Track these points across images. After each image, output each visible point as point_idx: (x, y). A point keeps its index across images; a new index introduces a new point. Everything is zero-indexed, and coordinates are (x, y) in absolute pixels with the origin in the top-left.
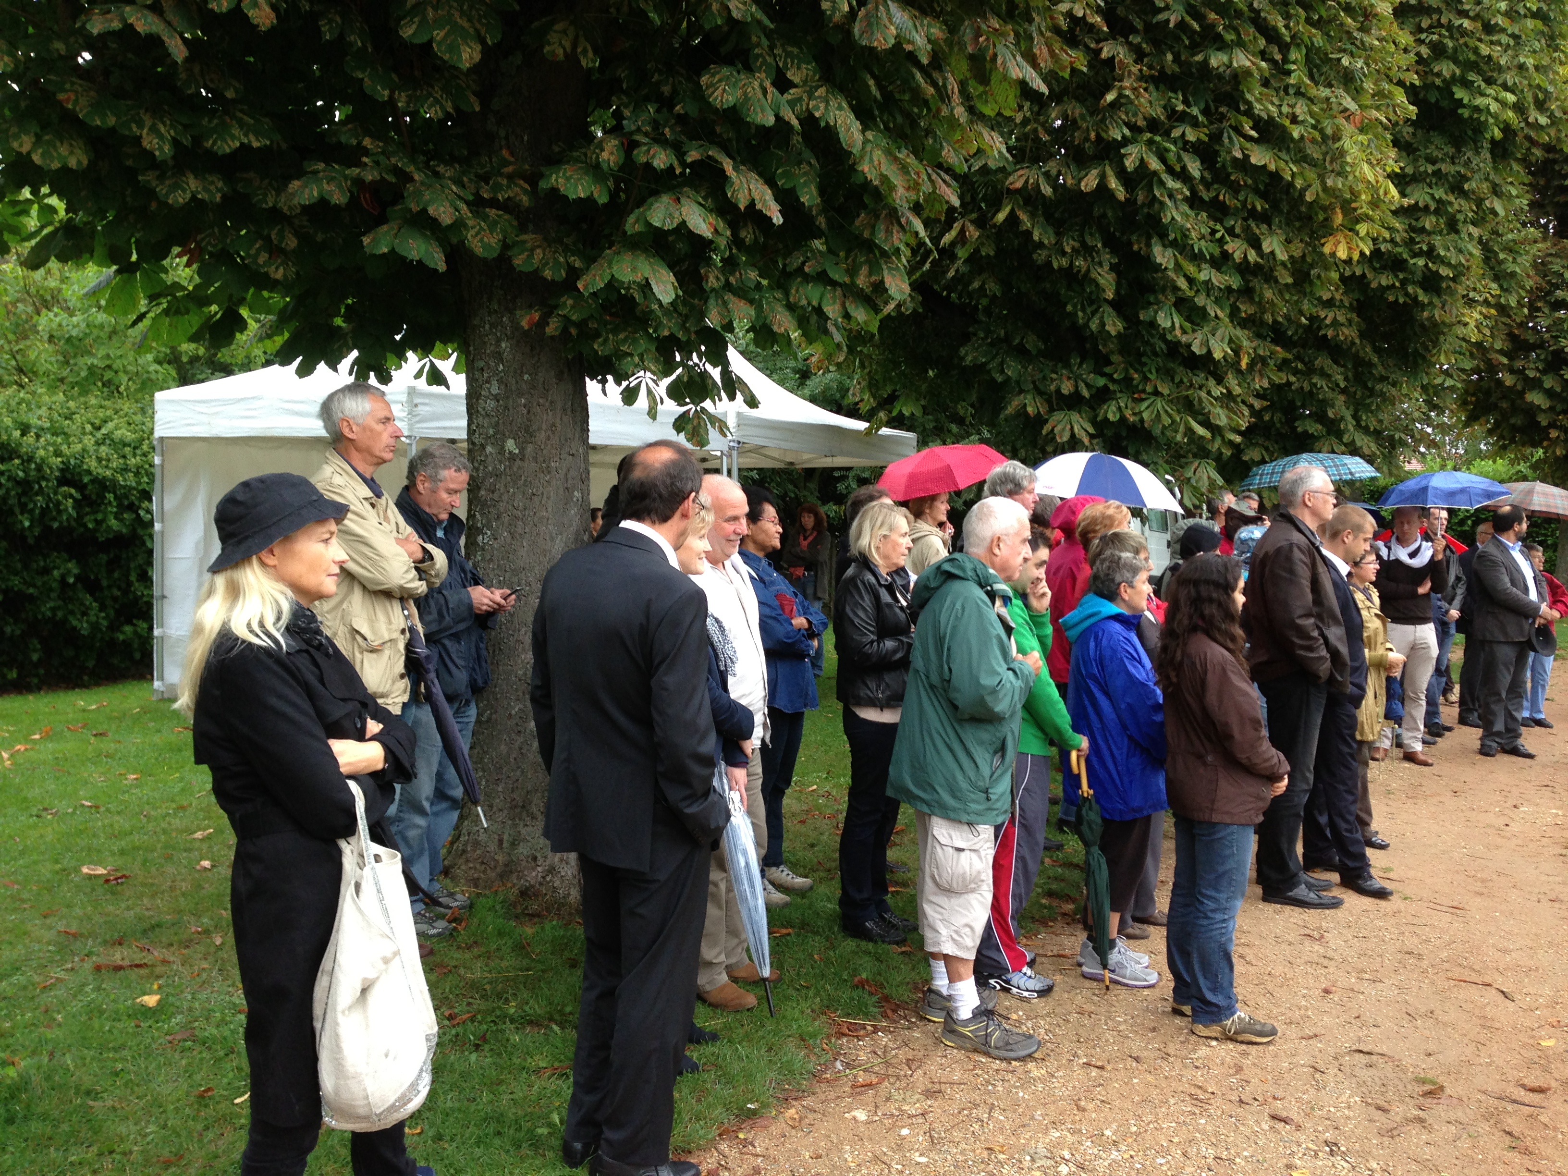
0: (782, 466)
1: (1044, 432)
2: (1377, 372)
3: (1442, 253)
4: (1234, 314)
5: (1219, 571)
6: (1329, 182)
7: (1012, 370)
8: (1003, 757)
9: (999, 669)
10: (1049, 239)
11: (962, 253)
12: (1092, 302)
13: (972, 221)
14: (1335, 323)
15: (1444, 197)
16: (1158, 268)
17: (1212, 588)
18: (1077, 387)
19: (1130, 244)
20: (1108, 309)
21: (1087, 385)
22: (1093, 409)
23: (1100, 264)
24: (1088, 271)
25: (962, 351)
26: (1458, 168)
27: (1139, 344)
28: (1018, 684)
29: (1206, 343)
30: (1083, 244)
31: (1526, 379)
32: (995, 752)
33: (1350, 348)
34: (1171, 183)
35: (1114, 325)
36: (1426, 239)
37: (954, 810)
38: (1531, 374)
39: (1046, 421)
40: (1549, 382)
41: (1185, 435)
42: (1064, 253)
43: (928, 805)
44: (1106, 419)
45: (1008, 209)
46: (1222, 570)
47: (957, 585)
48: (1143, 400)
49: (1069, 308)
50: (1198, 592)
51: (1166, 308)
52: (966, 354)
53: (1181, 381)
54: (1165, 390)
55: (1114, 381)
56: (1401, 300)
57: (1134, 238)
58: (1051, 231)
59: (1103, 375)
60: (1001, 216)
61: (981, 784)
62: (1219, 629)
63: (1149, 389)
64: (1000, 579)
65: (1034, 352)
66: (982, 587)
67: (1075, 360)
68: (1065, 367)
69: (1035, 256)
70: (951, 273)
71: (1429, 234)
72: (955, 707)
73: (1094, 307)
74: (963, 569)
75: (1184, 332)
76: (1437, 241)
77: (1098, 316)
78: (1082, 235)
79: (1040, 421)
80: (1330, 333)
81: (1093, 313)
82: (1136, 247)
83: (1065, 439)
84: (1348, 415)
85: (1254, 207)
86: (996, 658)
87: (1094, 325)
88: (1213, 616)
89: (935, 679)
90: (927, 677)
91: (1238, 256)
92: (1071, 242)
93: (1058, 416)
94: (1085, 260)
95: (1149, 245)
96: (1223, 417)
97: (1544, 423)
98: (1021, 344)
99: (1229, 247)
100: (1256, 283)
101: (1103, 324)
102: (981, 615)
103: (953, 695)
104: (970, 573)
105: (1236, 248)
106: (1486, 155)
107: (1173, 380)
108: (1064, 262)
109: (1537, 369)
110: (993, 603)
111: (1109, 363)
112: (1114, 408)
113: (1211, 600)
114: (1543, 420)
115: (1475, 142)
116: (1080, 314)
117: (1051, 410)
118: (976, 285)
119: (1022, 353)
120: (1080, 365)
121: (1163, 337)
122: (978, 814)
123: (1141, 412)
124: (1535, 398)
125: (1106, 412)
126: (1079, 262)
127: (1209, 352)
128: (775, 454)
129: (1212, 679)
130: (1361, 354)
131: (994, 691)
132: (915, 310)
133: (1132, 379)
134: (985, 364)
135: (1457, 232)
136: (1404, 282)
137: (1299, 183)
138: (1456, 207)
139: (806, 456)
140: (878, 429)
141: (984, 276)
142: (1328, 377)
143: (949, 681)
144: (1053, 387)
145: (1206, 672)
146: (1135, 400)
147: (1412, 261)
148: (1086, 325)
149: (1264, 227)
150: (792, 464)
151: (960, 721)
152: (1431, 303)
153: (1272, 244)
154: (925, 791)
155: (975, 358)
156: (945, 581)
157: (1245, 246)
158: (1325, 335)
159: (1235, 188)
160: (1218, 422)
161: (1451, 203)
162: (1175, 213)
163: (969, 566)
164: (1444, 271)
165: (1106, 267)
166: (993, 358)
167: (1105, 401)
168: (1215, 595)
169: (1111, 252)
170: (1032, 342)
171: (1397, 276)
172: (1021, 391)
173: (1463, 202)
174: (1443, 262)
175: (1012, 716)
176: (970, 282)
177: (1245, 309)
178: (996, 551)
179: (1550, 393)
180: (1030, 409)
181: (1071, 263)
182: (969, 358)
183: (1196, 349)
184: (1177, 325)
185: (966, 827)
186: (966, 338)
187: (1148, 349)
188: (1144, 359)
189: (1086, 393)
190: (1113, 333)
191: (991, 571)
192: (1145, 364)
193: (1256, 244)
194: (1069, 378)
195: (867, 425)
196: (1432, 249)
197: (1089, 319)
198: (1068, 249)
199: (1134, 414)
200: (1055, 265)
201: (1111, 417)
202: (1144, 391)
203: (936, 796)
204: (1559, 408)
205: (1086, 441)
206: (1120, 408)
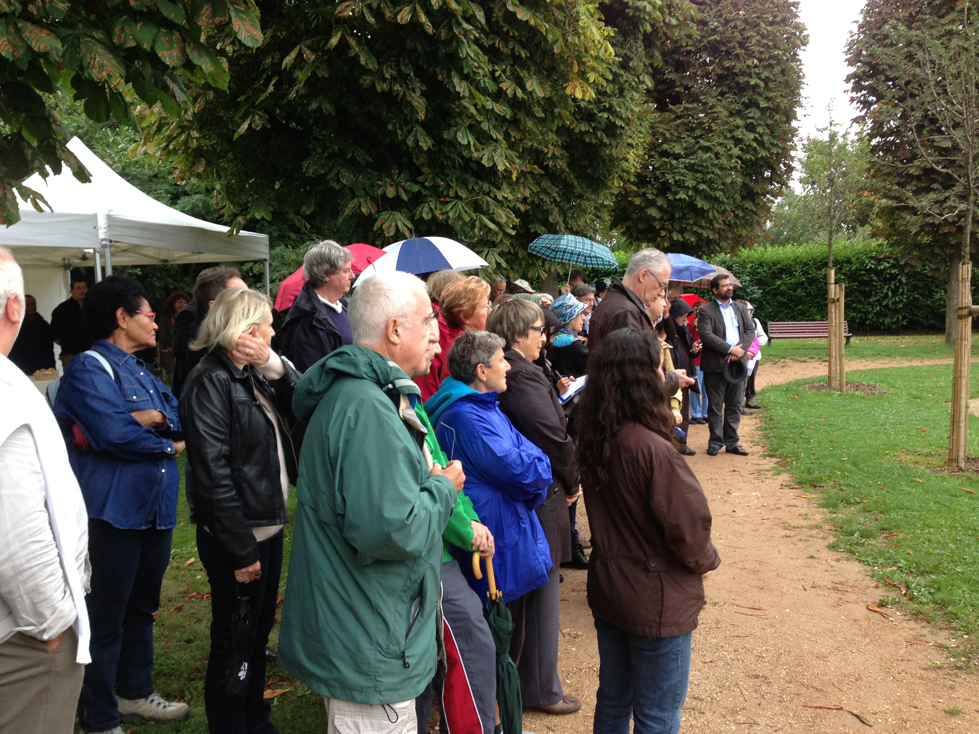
0: (157, 263)
1: (375, 229)
2: (578, 191)
3: (618, 109)
4: (507, 137)
5: (640, 348)
6: (570, 39)
7: (347, 177)
8: (422, 604)
9: (408, 495)
10: (372, 65)
11: (302, 76)
12: (407, 123)
13: (308, 47)
14: (554, 157)
15: (618, 71)
16: (458, 97)
17: (637, 367)
18: (398, 192)
19: (435, 75)
20: (419, 129)
21: (405, 190)
22: (410, 210)
23: (413, 90)
24: (405, 94)
25: (305, 164)
26: (625, 51)
27: (442, 159)
28: (436, 508)
29: (491, 158)
30: (400, 72)
31: (647, 200)
32: (413, 599)
33: (561, 175)
34: (465, 25)
35: (425, 142)
36: (608, 99)
37: (361, 690)
38: (650, 197)
39: (376, 220)
40: (660, 202)
41: (481, 229)
42: (384, 80)
43: (328, 686)
44: (422, 218)
45: (339, 35)
46: (642, 344)
47: (348, 386)
48: (447, 203)
49: (390, 127)
50: (622, 374)
51: (463, 129)
52: (308, 167)
53: (473, 189)
54: (463, 194)
55: (425, 188)
56: (594, 142)
57: (438, 70)
58: (374, 60)
59: (417, 183)
60: (334, 41)
61: (394, 648)
62: (652, 414)
63: (452, 194)
64: (403, 373)
65: (364, 164)
66: (381, 385)
67: (395, 171)
68: (387, 176)
69: (361, 81)
70: (293, 95)
71: (609, 96)
72: (355, 551)
73: (409, 127)
74: (354, 364)
75: (477, 150)
76: (615, 101)
77: (413, 134)
78: (398, 65)
79: (371, 220)
80: (551, 163)
81: (410, 131)
82: (440, 77)
83: (392, 234)
84: (560, 220)
85: (520, 54)
86: (404, 480)
87: (410, 142)
88: (643, 399)
89: (326, 514)
90: (316, 511)
91: (509, 92)
92: (390, 70)
93: (385, 215)
94: (401, 86)
95: (449, 77)
96: (503, 216)
97: (658, 227)
98: (353, 157)
99: (503, 86)
100: (521, 115)
101: (417, 142)
102: (381, 422)
103: (350, 535)
104: (364, 369)
105: (508, 86)
106: (640, 44)
107: (467, 188)
108: (385, 86)
109: (653, 193)
110: (397, 405)
111: (421, 174)
112: (426, 209)
113: (638, 382)
114: (657, 225)
115: (635, 34)
116: (399, 132)
117: (379, 212)
118: (314, 106)
119: (353, 164)
120: (399, 174)
121: (460, 155)
122: (394, 689)
123: (447, 212)
124: (653, 212)
125: (421, 213)
126: (397, 87)
127: (495, 166)
128: (151, 253)
129: (659, 477)
130: (568, 179)
131: (403, 526)
132: (264, 127)
133: (439, 186)
134: (325, 175)
135: (624, 97)
136: (595, 129)
137: (550, 38)
138: (625, 78)
139: (177, 254)
140: (238, 232)
141: (320, 98)
142: (549, 194)
143: (343, 516)
144: (380, 192)
145: (652, 470)
146: (442, 203)
147: (600, 115)
148: (404, 142)
149: (525, 72)
150: (166, 261)
151: (361, 568)
152: (611, 144)
153: (532, 84)
154: (321, 666)
155: (316, 170)
156: (332, 383)
157: (514, 85)
158: (548, 165)
159: (505, 37)
160: (500, 220)
161: (621, 76)
162: (469, 50)
163: (362, 360)
164: (619, 123)
165: (418, 93)
166: (330, 170)
167: (418, 204)
168: (641, 375)
169: (421, 81)
170: (362, 157)
171: (590, 125)
172: (354, 196)
173: (629, 75)
174: (617, 116)
175: (429, 551)
176: (309, 104)
177: (514, 134)
178: (395, 339)
179: (661, 209)
180: (364, 210)
181: (391, 88)
182: (311, 171)
183: (485, 162)
184: (472, 143)
185: (379, 711)
186: (307, 154)
187: (450, 163)
188: (446, 171)
189: (405, 197)
190: (425, 148)
191: (391, 364)
192: (447, 175)
193: (521, 84)
194: (391, 185)
195: (229, 228)
196: (611, 107)
197: (406, 137)
198: (388, 76)
199: (442, 214)
200: (379, 89)
201: (424, 215)
202: (448, 196)
203: (335, 674)
204: (665, 218)
205: (407, 234)
206: (431, 209)
